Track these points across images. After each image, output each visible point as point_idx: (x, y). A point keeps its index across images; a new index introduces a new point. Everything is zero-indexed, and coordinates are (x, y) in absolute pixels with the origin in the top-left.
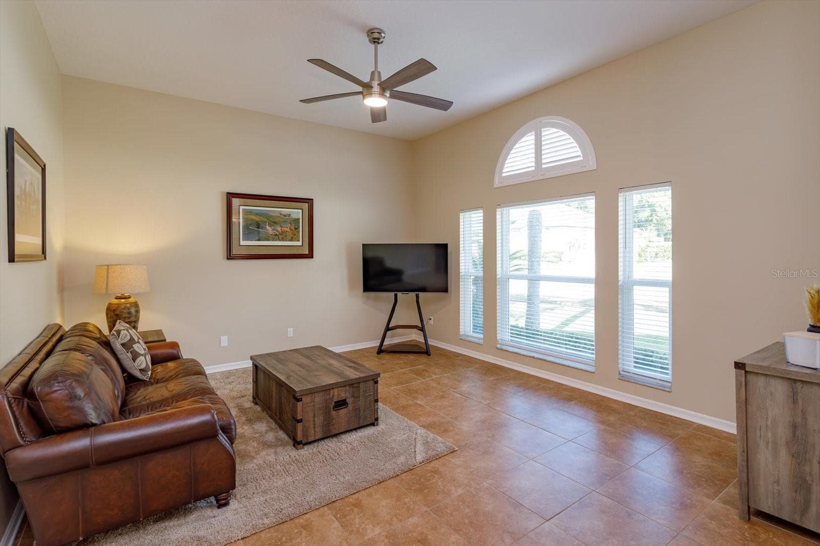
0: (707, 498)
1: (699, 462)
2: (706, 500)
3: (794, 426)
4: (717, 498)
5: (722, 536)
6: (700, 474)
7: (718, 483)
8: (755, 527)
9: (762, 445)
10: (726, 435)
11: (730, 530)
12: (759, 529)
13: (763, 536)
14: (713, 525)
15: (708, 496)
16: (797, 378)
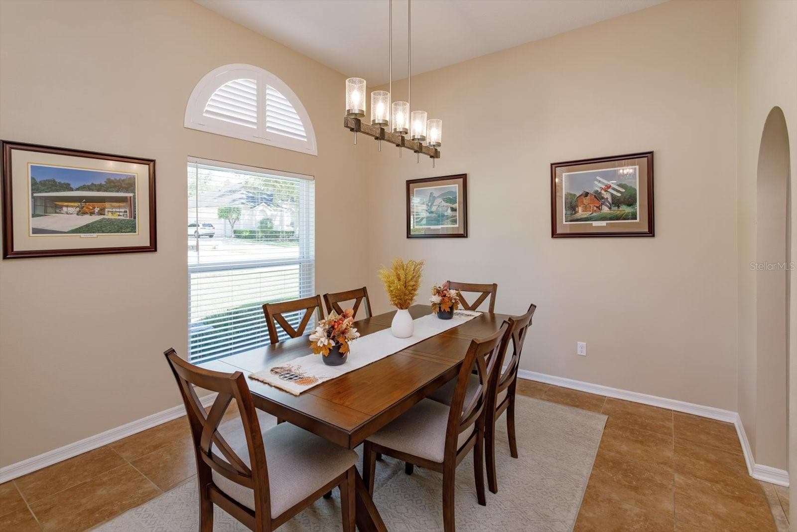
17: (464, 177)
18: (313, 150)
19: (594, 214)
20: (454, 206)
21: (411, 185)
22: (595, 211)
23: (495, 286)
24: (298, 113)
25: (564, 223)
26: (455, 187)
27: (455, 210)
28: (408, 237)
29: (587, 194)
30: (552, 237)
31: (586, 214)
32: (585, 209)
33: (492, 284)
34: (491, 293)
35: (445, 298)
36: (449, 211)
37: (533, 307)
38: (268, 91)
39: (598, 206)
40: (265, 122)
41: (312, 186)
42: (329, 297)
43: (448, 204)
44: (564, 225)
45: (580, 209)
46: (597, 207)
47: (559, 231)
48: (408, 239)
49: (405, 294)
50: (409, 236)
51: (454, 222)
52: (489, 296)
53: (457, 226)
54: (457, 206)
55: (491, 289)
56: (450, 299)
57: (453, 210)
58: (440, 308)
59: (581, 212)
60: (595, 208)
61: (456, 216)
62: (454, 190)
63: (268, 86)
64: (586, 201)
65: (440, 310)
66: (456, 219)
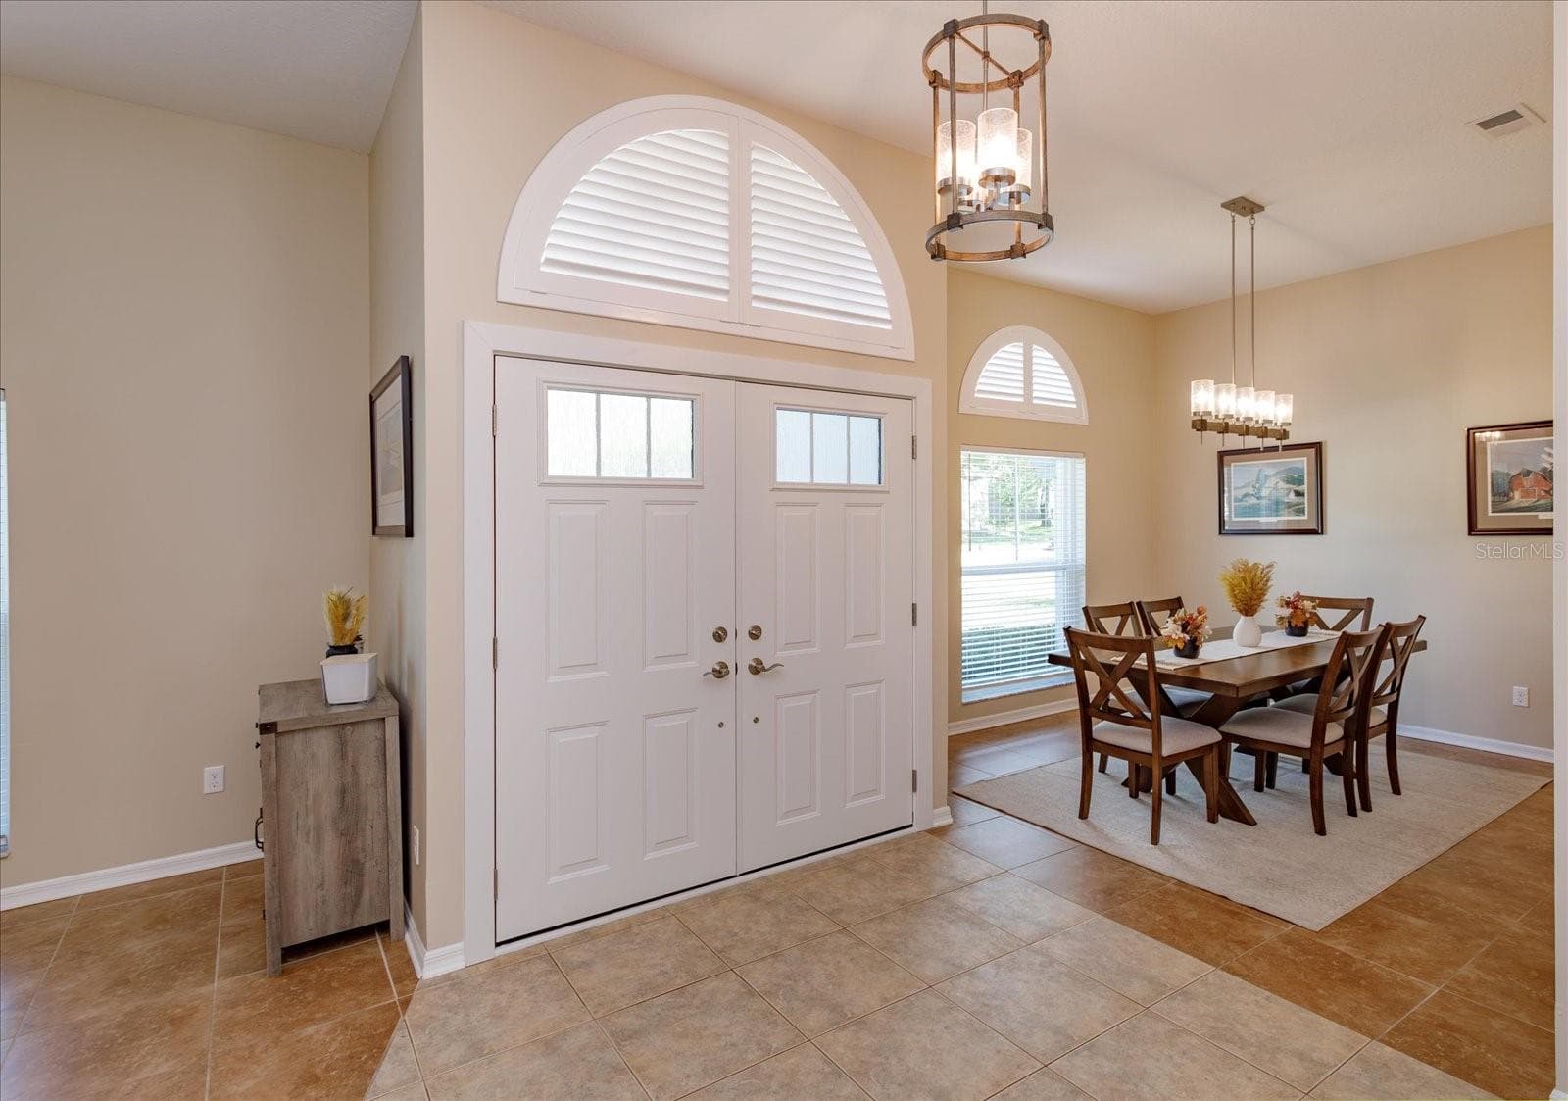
0: (201, 986)
1: (141, 950)
2: (203, 990)
3: (343, 792)
4: (216, 976)
5: (268, 1014)
6: (160, 964)
7: (199, 956)
8: (296, 973)
9: (300, 840)
10: (146, 888)
11: (271, 999)
12: (301, 972)
13: (312, 976)
14: (243, 1012)
15: (200, 984)
16: (345, 722)
17: (1318, 447)
18: (1084, 420)
19: (1542, 502)
20: (1300, 489)
21: (1226, 458)
22: (1543, 497)
23: (1370, 601)
24: (1063, 367)
25: (1490, 514)
26: (1303, 462)
27: (1303, 495)
28: (1220, 533)
29: (1528, 473)
30: (1470, 534)
31: (1526, 503)
32: (1526, 494)
33: (1366, 598)
34: (1363, 611)
35: (1298, 610)
36: (1292, 496)
37: (1422, 618)
38: (1035, 353)
39: (1548, 489)
40: (1031, 391)
41: (1080, 465)
42: (1143, 606)
43: (1291, 486)
44: (1488, 515)
45: (1517, 495)
46: (1546, 491)
47: (1480, 526)
48: (1220, 537)
49: (1251, 599)
50: (1221, 531)
51: (1300, 512)
52: (1362, 613)
53: (1306, 517)
54: (1305, 488)
55: (1364, 605)
56: (1304, 611)
57: (1298, 494)
58: (1289, 622)
59: (1517, 498)
60: (1543, 493)
61: (1304, 503)
62: (1300, 465)
63: (1035, 346)
64: (1527, 482)
65: (1290, 625)
66: (1304, 508)
